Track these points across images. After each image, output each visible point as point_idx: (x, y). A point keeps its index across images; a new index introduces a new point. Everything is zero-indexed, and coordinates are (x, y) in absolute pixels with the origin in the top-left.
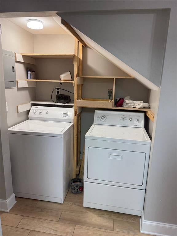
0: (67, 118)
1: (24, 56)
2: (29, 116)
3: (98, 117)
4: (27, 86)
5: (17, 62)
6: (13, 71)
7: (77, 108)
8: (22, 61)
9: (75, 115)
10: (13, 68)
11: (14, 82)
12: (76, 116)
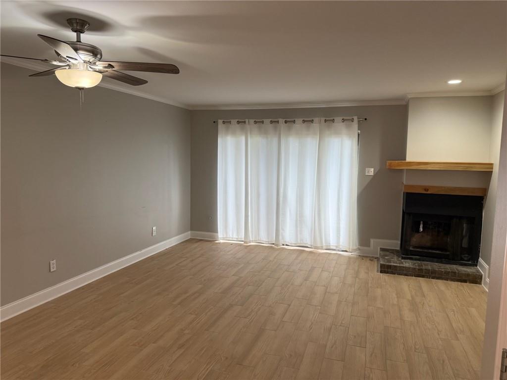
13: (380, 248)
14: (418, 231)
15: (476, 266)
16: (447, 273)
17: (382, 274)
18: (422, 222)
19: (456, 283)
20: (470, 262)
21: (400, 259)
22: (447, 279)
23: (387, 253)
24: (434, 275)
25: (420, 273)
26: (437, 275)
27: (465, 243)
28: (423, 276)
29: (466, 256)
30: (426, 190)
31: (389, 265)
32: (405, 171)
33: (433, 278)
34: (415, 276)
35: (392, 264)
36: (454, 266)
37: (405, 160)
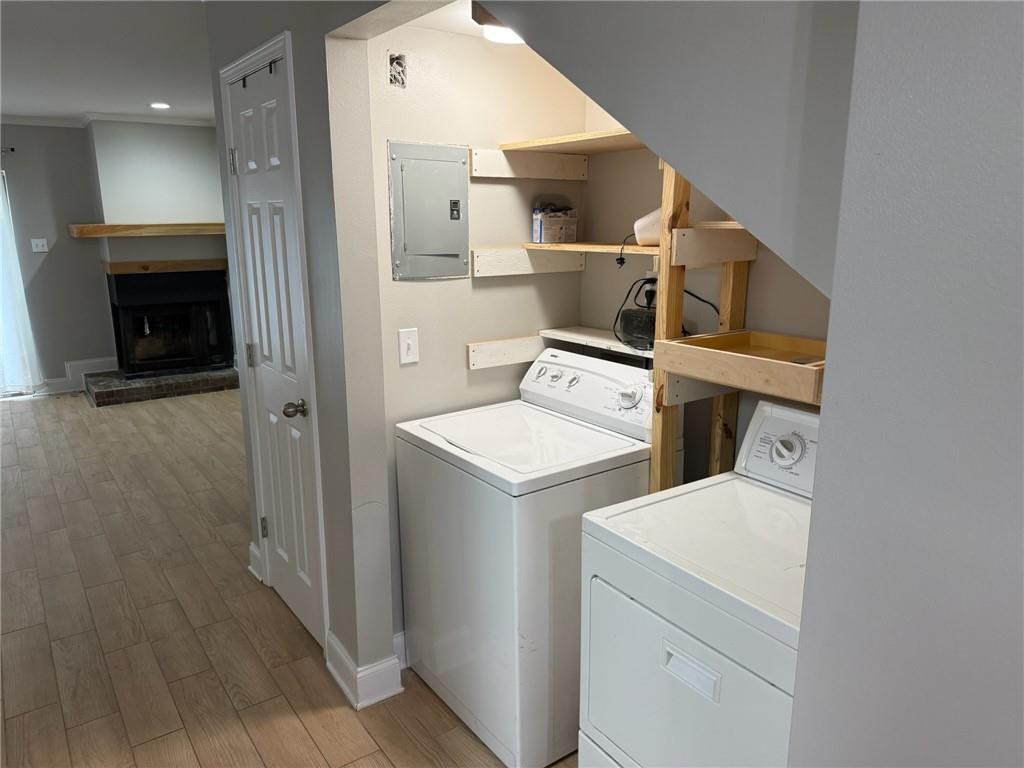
0: (630, 417)
1: (512, 155)
2: (520, 387)
3: (763, 440)
4: (526, 268)
5: (475, 180)
6: (452, 218)
7: (664, 381)
8: (508, 173)
9: (658, 411)
10: (455, 205)
11: (456, 256)
12: (659, 416)
13: (86, 375)
14: (142, 334)
15: (232, 366)
16: (196, 383)
17: (100, 408)
18: (146, 320)
19: (211, 394)
20: (224, 364)
21: (124, 381)
22: (198, 392)
23: (101, 378)
24: (179, 391)
25: (159, 394)
26: (184, 390)
27: (213, 340)
28: (164, 396)
29: (217, 357)
30: (146, 268)
31: (109, 392)
32: (106, 241)
33: (179, 395)
34: (153, 399)
35: (114, 389)
36: (205, 374)
37: (103, 222)
